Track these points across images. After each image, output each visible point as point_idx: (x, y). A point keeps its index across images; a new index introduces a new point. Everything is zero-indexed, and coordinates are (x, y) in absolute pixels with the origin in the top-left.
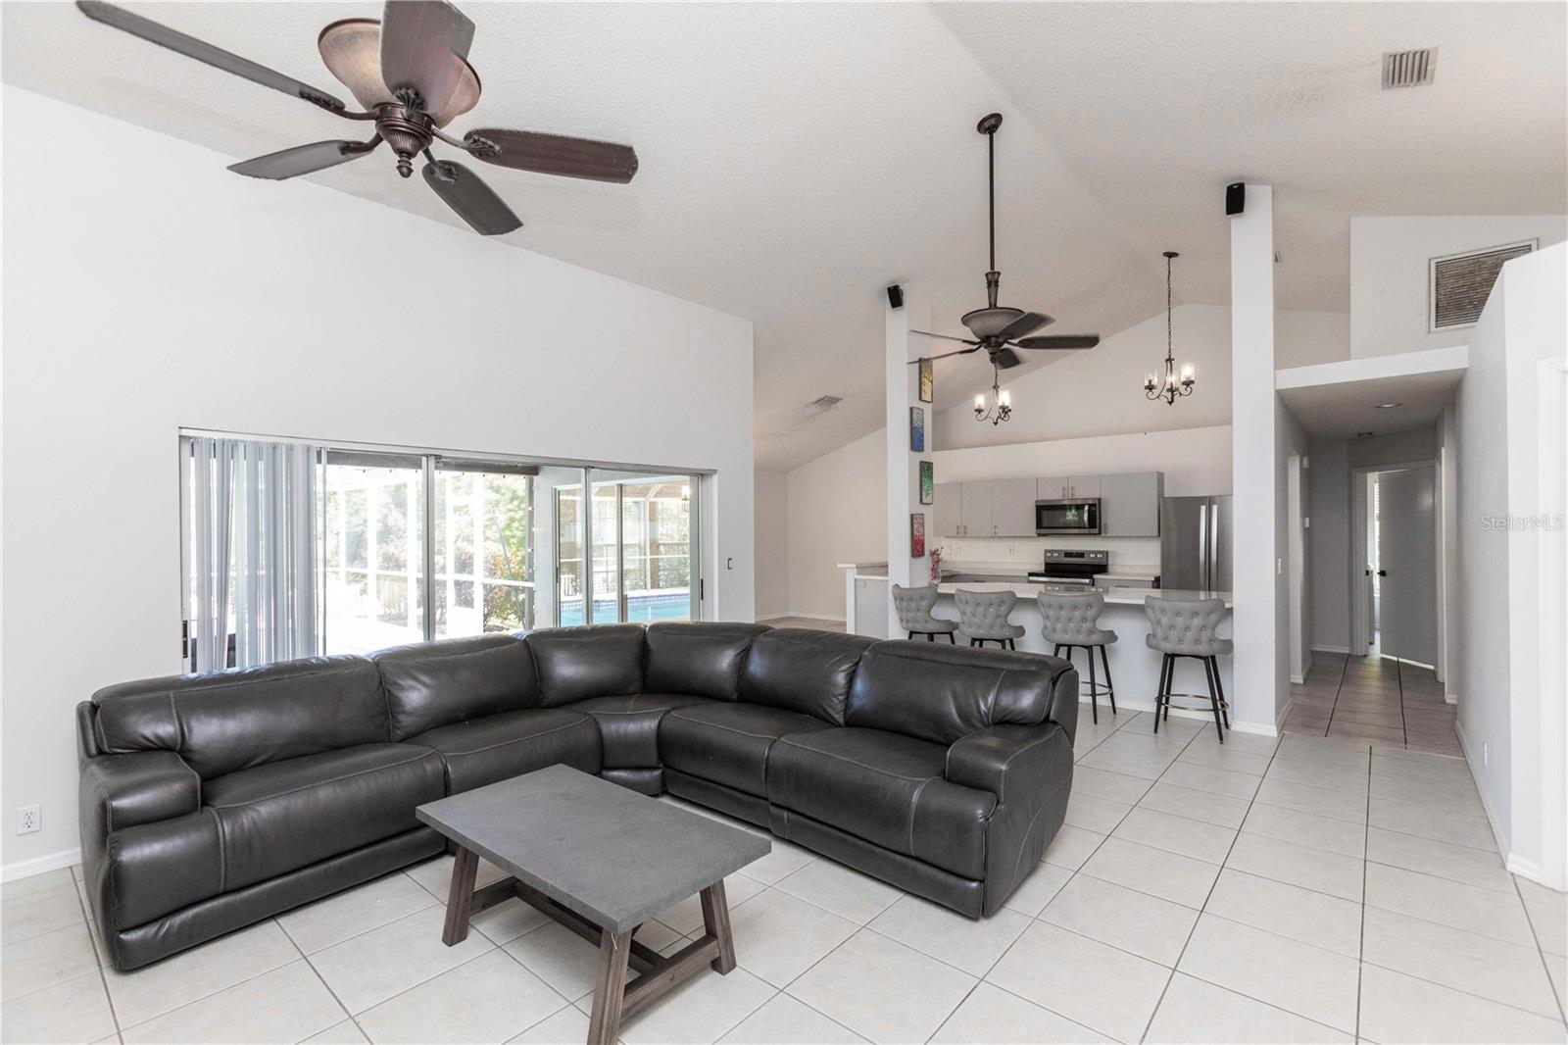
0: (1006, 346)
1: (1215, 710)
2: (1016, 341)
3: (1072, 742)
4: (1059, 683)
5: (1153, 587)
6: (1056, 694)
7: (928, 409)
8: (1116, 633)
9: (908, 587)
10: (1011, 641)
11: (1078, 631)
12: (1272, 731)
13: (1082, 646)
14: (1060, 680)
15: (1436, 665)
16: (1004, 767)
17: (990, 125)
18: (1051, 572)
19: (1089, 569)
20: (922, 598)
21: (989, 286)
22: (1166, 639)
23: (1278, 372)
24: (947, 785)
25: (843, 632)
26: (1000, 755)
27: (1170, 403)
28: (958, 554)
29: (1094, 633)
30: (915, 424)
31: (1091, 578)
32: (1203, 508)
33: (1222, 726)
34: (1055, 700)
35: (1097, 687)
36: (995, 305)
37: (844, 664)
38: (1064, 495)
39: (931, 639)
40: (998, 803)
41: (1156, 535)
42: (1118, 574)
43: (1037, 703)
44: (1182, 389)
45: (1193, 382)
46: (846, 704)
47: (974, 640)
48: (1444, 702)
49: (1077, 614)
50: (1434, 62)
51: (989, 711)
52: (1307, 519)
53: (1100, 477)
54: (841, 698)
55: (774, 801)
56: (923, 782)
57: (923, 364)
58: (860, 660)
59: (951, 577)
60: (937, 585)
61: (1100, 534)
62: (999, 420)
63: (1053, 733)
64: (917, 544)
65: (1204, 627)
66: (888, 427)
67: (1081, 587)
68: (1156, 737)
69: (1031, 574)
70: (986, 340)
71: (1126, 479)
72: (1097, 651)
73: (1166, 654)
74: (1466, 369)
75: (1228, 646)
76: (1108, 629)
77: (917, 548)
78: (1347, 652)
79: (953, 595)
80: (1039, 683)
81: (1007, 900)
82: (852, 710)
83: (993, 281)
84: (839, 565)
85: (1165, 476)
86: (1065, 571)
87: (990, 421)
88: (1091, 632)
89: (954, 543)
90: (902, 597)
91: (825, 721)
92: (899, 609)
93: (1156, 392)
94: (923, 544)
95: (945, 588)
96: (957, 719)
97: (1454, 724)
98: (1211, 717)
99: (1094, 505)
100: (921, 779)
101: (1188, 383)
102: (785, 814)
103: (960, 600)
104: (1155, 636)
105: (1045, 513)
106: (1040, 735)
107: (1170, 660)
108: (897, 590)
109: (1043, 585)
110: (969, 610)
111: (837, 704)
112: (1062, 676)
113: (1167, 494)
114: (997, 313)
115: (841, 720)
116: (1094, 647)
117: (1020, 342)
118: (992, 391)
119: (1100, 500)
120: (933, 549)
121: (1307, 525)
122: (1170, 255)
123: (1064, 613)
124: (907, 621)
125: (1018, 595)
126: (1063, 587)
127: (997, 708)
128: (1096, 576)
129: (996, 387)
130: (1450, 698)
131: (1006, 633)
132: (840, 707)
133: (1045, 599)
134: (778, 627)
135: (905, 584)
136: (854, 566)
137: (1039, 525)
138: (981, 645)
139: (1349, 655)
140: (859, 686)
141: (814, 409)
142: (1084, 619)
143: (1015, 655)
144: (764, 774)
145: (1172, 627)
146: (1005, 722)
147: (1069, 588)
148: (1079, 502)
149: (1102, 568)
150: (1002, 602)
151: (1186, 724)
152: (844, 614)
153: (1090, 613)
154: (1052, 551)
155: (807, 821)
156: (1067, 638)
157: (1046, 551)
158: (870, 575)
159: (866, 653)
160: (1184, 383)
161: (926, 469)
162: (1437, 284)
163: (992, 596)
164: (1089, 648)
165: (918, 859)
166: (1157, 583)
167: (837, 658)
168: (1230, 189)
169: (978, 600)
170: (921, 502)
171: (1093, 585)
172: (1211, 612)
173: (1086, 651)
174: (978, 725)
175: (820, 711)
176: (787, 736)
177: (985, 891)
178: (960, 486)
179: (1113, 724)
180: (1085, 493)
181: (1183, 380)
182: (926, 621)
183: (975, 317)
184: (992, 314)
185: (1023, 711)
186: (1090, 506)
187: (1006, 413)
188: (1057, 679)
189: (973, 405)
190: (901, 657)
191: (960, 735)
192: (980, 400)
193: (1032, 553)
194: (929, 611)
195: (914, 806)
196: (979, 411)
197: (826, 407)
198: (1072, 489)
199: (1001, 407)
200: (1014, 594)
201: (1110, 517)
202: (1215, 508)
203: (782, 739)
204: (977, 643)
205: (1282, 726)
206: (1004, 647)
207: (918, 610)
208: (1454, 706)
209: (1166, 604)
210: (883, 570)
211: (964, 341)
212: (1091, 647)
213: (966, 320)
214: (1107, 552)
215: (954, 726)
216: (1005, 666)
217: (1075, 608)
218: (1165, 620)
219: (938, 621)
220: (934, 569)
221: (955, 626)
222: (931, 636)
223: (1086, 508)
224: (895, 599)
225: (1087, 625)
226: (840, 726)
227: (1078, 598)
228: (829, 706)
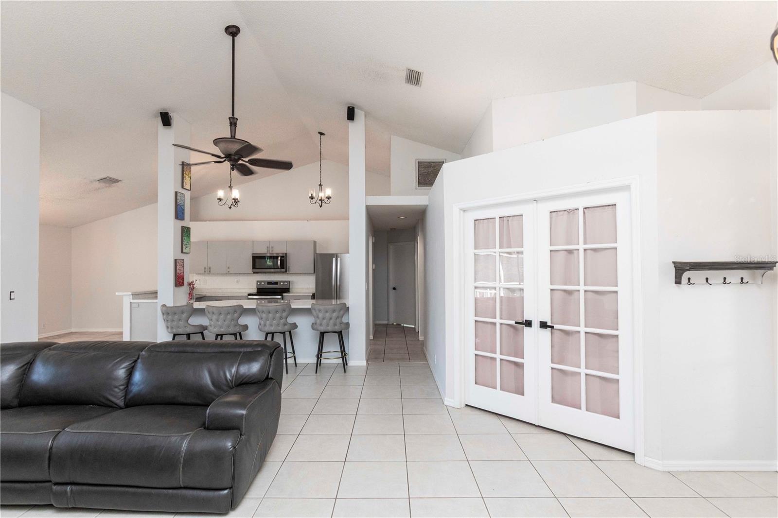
0: (240, 162)
1: (342, 357)
2: (247, 159)
3: (280, 388)
4: (273, 356)
5: (312, 299)
6: (272, 362)
7: (188, 195)
8: (297, 324)
9: (172, 306)
10: (240, 334)
11: (278, 325)
12: (364, 363)
13: (280, 333)
14: (274, 353)
15: (415, 326)
16: (244, 412)
17: (233, 31)
18: (260, 292)
19: (281, 290)
20: (183, 312)
21: (231, 125)
22: (321, 325)
23: (367, 197)
24: (207, 431)
25: (121, 340)
26: (240, 405)
27: (321, 206)
28: (205, 284)
29: (286, 325)
30: (179, 203)
31: (282, 295)
32: (334, 259)
33: (345, 364)
34: (272, 366)
35: (287, 354)
36: (234, 137)
37: (124, 363)
38: (268, 251)
39: (189, 338)
40: (241, 435)
41: (313, 272)
42: (294, 293)
43: (262, 369)
44: (326, 200)
45: (330, 197)
46: (126, 391)
47: (217, 335)
48: (419, 340)
49: (278, 315)
50: (422, 78)
51: (232, 380)
52: (374, 265)
53: (287, 242)
54: (122, 387)
55: (57, 481)
56: (190, 434)
57: (185, 167)
58: (138, 358)
59: (200, 299)
60: (193, 304)
61: (286, 272)
62: (232, 206)
63: (271, 386)
64: (179, 278)
65: (338, 317)
66: (159, 203)
67: (276, 300)
68: (317, 376)
69: (249, 295)
70: (228, 156)
71: (298, 243)
72: (287, 334)
73: (321, 332)
74: (427, 205)
75: (347, 325)
76: (293, 322)
77: (179, 281)
78: (386, 323)
79: (204, 309)
80: (263, 357)
81: (245, 494)
82: (131, 395)
83: (233, 122)
84: (117, 294)
85: (317, 243)
86: (267, 292)
87: (226, 207)
88: (285, 324)
89: (202, 278)
90: (169, 313)
91: (108, 406)
92: (166, 321)
93: (314, 200)
94: (183, 278)
95: (197, 305)
96: (212, 387)
97: (423, 349)
98: (340, 361)
99: (283, 257)
100: (187, 433)
101: (329, 198)
102: (69, 488)
103: (209, 312)
104: (316, 324)
105: (257, 260)
106: (264, 388)
107: (322, 334)
108: (164, 308)
109: (256, 300)
110: (214, 317)
111: (118, 393)
112: (275, 351)
113: (318, 252)
114: (236, 142)
115: (121, 403)
116: (286, 333)
117: (249, 161)
118: (228, 189)
119: (286, 254)
120: (190, 281)
121: (374, 268)
122: (321, 134)
123: (271, 315)
124: (172, 328)
125: (245, 307)
126: (267, 301)
127: (238, 376)
128: (285, 294)
129: (230, 187)
130: (421, 338)
131: (237, 329)
132: (121, 394)
133: (260, 308)
134: (62, 341)
135: (170, 304)
136: (130, 293)
137: (254, 267)
138: (221, 339)
139: (387, 324)
140: (137, 376)
141: (98, 185)
142: (281, 318)
143: (243, 342)
144: (47, 462)
145: (324, 319)
146: (243, 384)
147: (270, 301)
148: (275, 255)
149: (287, 290)
150: (235, 311)
151: (329, 366)
152: (122, 327)
153: (284, 314)
154: (260, 282)
155: (91, 488)
156: (272, 329)
157: (258, 282)
158: (143, 299)
159: (143, 353)
160: (327, 197)
161: (186, 232)
162: (418, 170)
163: (230, 308)
164: (284, 333)
165: (185, 488)
166: (313, 297)
167: (118, 360)
168: (349, 108)
169: (220, 311)
170: (182, 252)
171: (283, 299)
172: (341, 310)
173: (282, 335)
174: (225, 388)
175: (104, 401)
176: (71, 427)
177: (233, 494)
178: (207, 244)
179: (295, 372)
180: (278, 250)
181: (327, 196)
182: (185, 327)
183: (222, 141)
184: (233, 141)
185: (254, 375)
186: (281, 257)
187: (236, 203)
188: (273, 352)
189: (217, 196)
190: (170, 352)
191: (214, 397)
192: (221, 193)
193: (249, 283)
194: (188, 321)
195: (183, 454)
196: (220, 200)
197: (107, 185)
198: (272, 247)
199: (234, 199)
200: (242, 306)
201: (292, 263)
202: (339, 259)
203: (66, 429)
204: (219, 337)
205: (368, 360)
206: (236, 338)
207: (180, 320)
208: (423, 341)
209: (321, 307)
210: (154, 295)
211: (213, 155)
212: (285, 332)
213: (216, 142)
214: (289, 282)
215: (210, 392)
216: (242, 350)
217: (277, 312)
218: (321, 315)
219: (193, 326)
220: (190, 294)
221: (205, 328)
222: (188, 336)
223: (279, 258)
224: (163, 314)
225: (282, 321)
226: (121, 408)
227: (278, 307)
228: (112, 395)
